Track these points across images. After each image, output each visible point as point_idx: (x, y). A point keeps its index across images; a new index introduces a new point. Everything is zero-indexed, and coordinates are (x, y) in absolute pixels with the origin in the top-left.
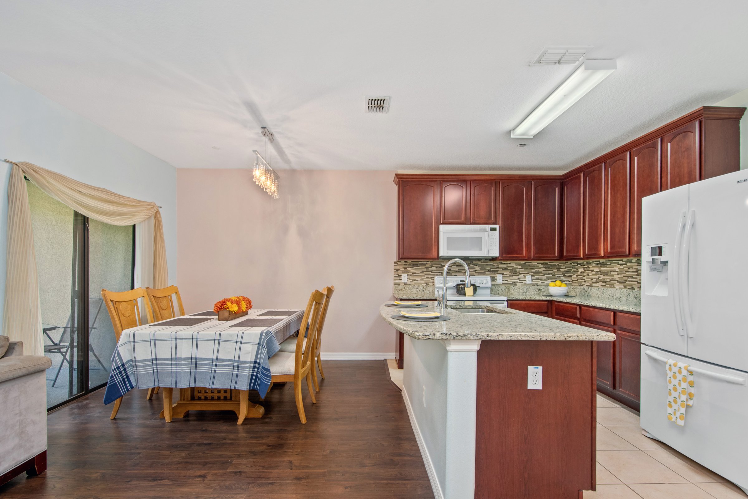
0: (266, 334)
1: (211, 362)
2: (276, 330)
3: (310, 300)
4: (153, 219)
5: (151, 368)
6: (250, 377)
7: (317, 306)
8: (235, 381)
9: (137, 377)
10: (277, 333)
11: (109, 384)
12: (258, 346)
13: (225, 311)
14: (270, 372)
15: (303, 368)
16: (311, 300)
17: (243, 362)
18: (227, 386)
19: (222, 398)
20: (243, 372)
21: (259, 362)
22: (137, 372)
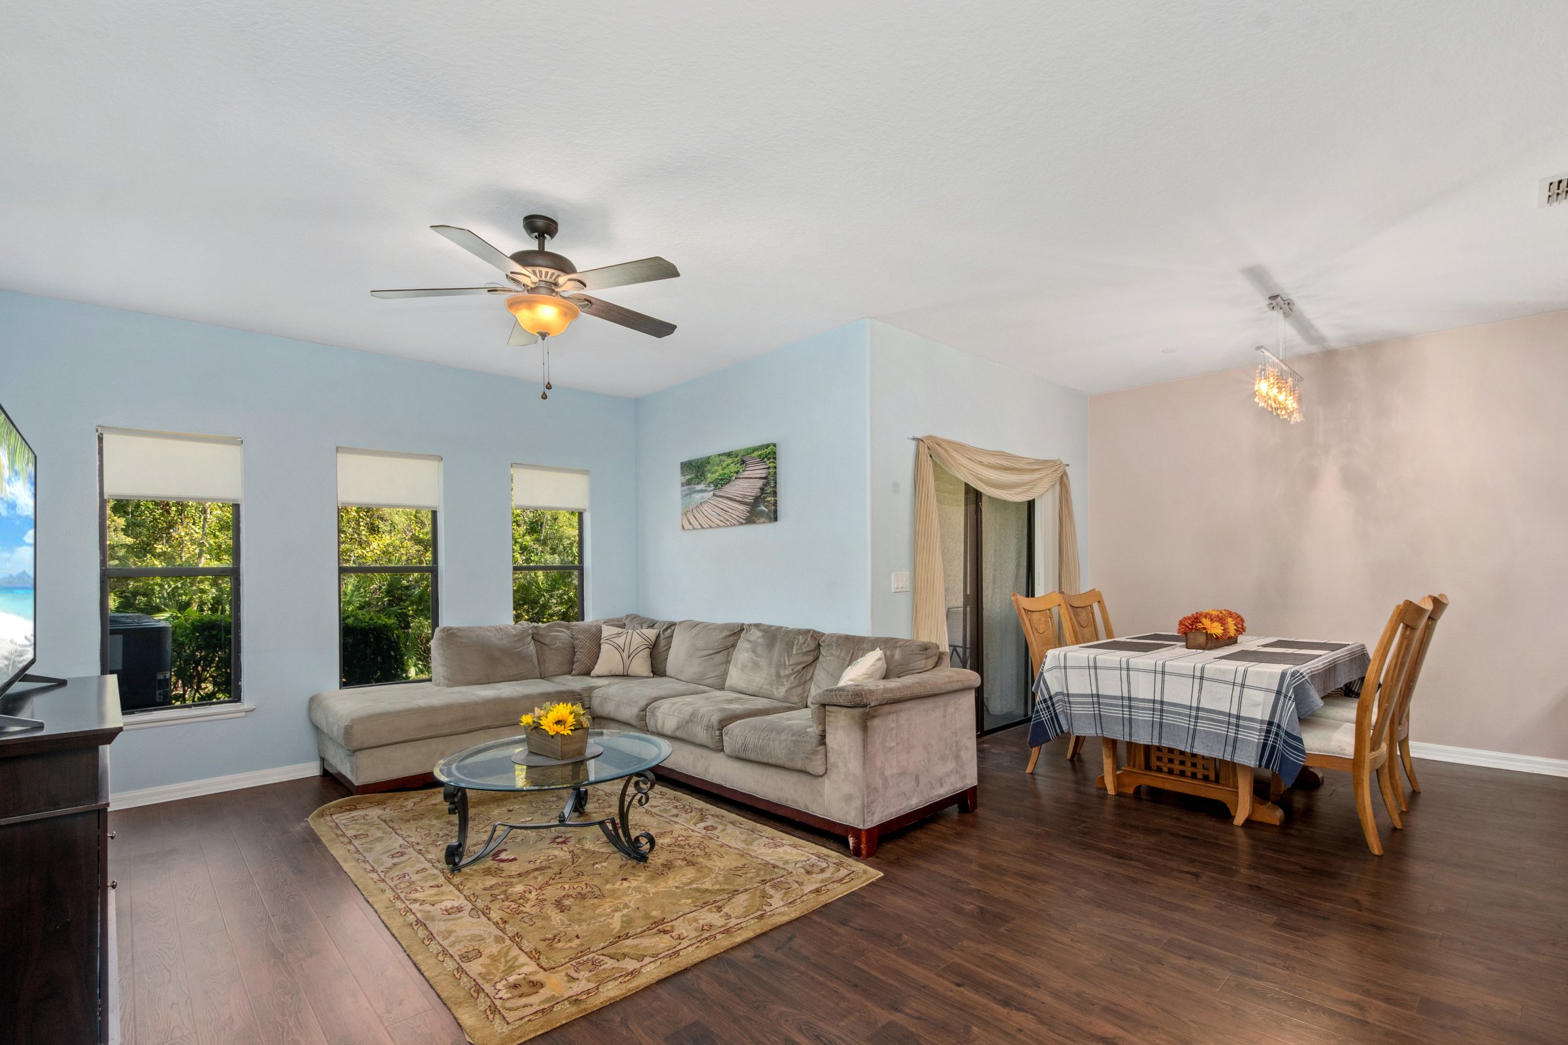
0: (1292, 676)
1: (1187, 712)
2: (1312, 672)
3: (1391, 620)
4: (1058, 487)
5: (1091, 708)
6: (1261, 746)
7: (1407, 633)
8: (1231, 749)
9: (1070, 718)
10: (1312, 677)
11: (1034, 720)
12: (1276, 696)
13: (1198, 633)
14: (1303, 744)
15: (1374, 751)
16: (1394, 621)
17: (1246, 719)
18: (1217, 754)
19: (1200, 776)
20: (1247, 736)
21: (1278, 724)
22: (1071, 710)
